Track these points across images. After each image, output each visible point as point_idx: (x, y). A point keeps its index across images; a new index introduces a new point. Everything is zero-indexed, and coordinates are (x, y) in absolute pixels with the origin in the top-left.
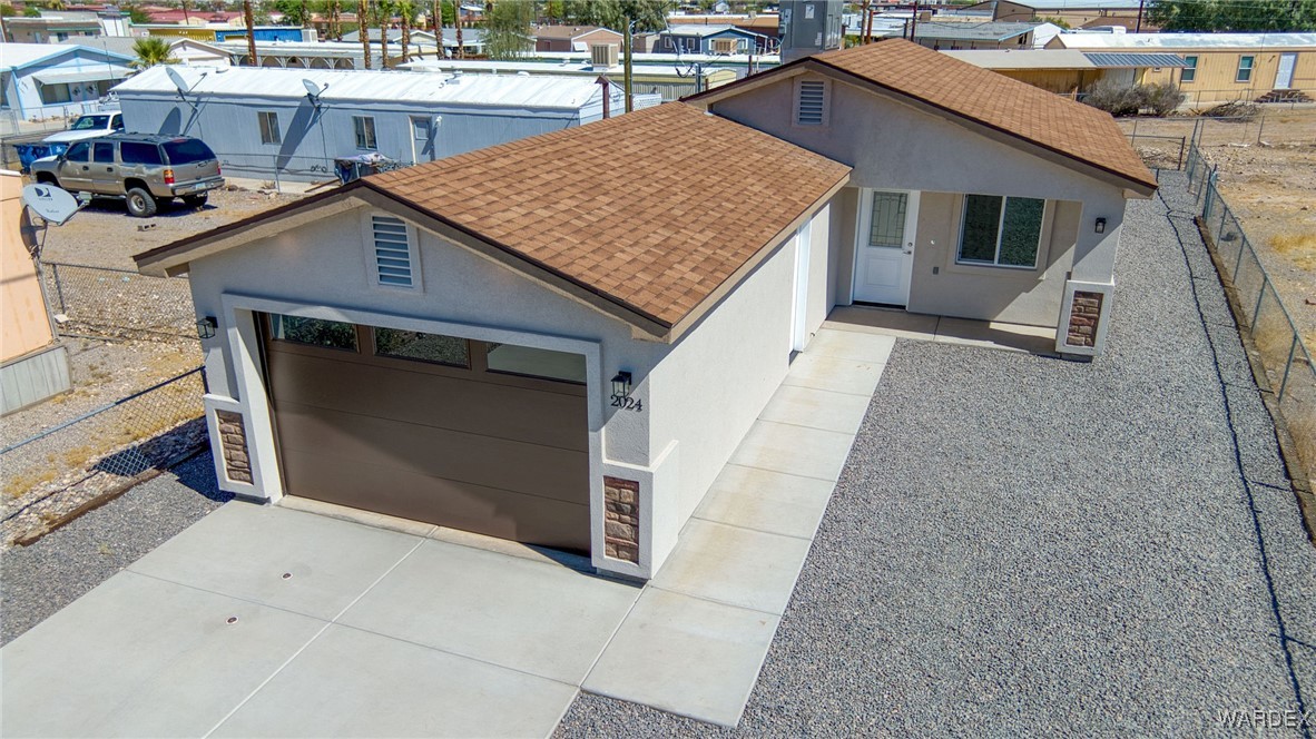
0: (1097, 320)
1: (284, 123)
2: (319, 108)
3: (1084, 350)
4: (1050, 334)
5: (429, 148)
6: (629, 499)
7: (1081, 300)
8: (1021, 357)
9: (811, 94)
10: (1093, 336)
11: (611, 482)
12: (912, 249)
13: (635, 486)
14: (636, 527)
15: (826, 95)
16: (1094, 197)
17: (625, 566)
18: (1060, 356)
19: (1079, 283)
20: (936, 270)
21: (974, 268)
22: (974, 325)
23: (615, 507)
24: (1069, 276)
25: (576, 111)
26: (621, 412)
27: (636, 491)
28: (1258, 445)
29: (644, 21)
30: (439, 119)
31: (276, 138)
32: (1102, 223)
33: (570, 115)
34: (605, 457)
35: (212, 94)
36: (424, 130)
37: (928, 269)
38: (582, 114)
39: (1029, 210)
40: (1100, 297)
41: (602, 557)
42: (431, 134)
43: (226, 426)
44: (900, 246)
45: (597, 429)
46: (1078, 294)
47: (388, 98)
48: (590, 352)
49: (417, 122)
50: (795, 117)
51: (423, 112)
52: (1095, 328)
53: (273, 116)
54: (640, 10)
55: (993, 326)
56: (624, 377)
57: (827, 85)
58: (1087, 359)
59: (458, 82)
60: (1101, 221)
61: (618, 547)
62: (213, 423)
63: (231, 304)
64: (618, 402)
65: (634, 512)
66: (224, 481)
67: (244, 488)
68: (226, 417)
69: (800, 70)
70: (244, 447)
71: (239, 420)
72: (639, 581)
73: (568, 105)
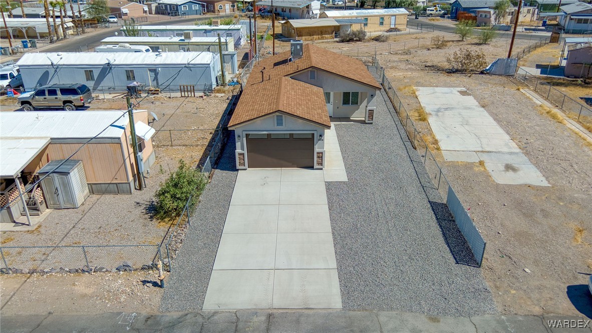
0: (373, 115)
1: (96, 74)
2: (111, 68)
3: (371, 122)
4: (363, 119)
5: (156, 79)
6: (321, 156)
7: (369, 112)
8: (359, 125)
9: (312, 73)
10: (372, 119)
11: (318, 153)
12: (332, 103)
13: (322, 153)
14: (322, 160)
15: (316, 73)
16: (370, 91)
17: (320, 167)
18: (367, 123)
19: (369, 108)
20: (338, 108)
21: (346, 106)
22: (347, 119)
23: (318, 157)
24: (367, 107)
28: (404, 135)
30: (159, 69)
31: (92, 79)
33: (207, 66)
34: (317, 149)
35: (64, 65)
36: (153, 73)
37: (336, 108)
38: (210, 66)
39: (356, 95)
40: (373, 110)
41: (316, 166)
42: (156, 74)
43: (239, 156)
44: (329, 103)
45: (316, 145)
46: (369, 110)
47: (139, 63)
48: (315, 133)
49: (151, 70)
50: (309, 78)
51: (153, 67)
52: (373, 117)
53: (91, 71)
55: (351, 119)
56: (321, 136)
58: (372, 123)
59: (161, 56)
60: (372, 95)
61: (319, 164)
62: (237, 156)
63: (245, 133)
64: (319, 140)
65: (322, 157)
66: (238, 167)
67: (243, 167)
68: (240, 154)
69: (311, 69)
70: (244, 160)
71: (243, 154)
72: (322, 169)
73: (206, 63)
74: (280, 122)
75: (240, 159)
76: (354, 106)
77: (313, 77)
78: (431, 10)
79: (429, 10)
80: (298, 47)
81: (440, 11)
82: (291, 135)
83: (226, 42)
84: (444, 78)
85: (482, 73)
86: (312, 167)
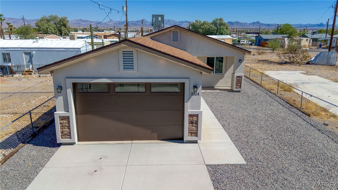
0: (241, 82)
3: (239, 89)
4: (230, 88)
5: (30, 61)
6: (195, 120)
7: (238, 78)
8: (227, 93)
9: (175, 34)
10: (241, 86)
11: (191, 116)
13: (197, 116)
14: (197, 127)
15: (179, 35)
17: (194, 138)
18: (234, 91)
19: (237, 74)
22: (212, 88)
23: (191, 122)
24: (234, 73)
25: (80, 49)
26: (193, 97)
27: (198, 117)
29: (65, 33)
30: (34, 52)
32: (240, 61)
33: (78, 50)
34: (189, 110)
36: (28, 56)
38: (81, 49)
40: (241, 77)
41: (187, 137)
42: (31, 57)
43: (62, 121)
45: (187, 102)
46: (237, 77)
47: (15, 46)
48: (186, 81)
49: (26, 53)
50: (172, 40)
51: (28, 50)
52: (241, 84)
54: (63, 30)
55: (215, 88)
56: (195, 87)
57: (179, 32)
58: (239, 91)
59: (38, 42)
60: (240, 60)
61: (191, 134)
62: (57, 121)
63: (71, 81)
64: (192, 94)
65: (197, 123)
66: (60, 140)
67: (67, 140)
68: (62, 118)
69: (173, 28)
70: (69, 127)
71: (68, 118)
72: (196, 142)
73: (77, 47)
74: (128, 64)
75: (62, 127)
76: (219, 75)
77: (175, 39)
78: (243, 41)
79: (242, 41)
80: (160, 19)
81: (248, 42)
82: (148, 86)
83: (103, 42)
84: (279, 66)
85: (308, 63)
86: (180, 139)
